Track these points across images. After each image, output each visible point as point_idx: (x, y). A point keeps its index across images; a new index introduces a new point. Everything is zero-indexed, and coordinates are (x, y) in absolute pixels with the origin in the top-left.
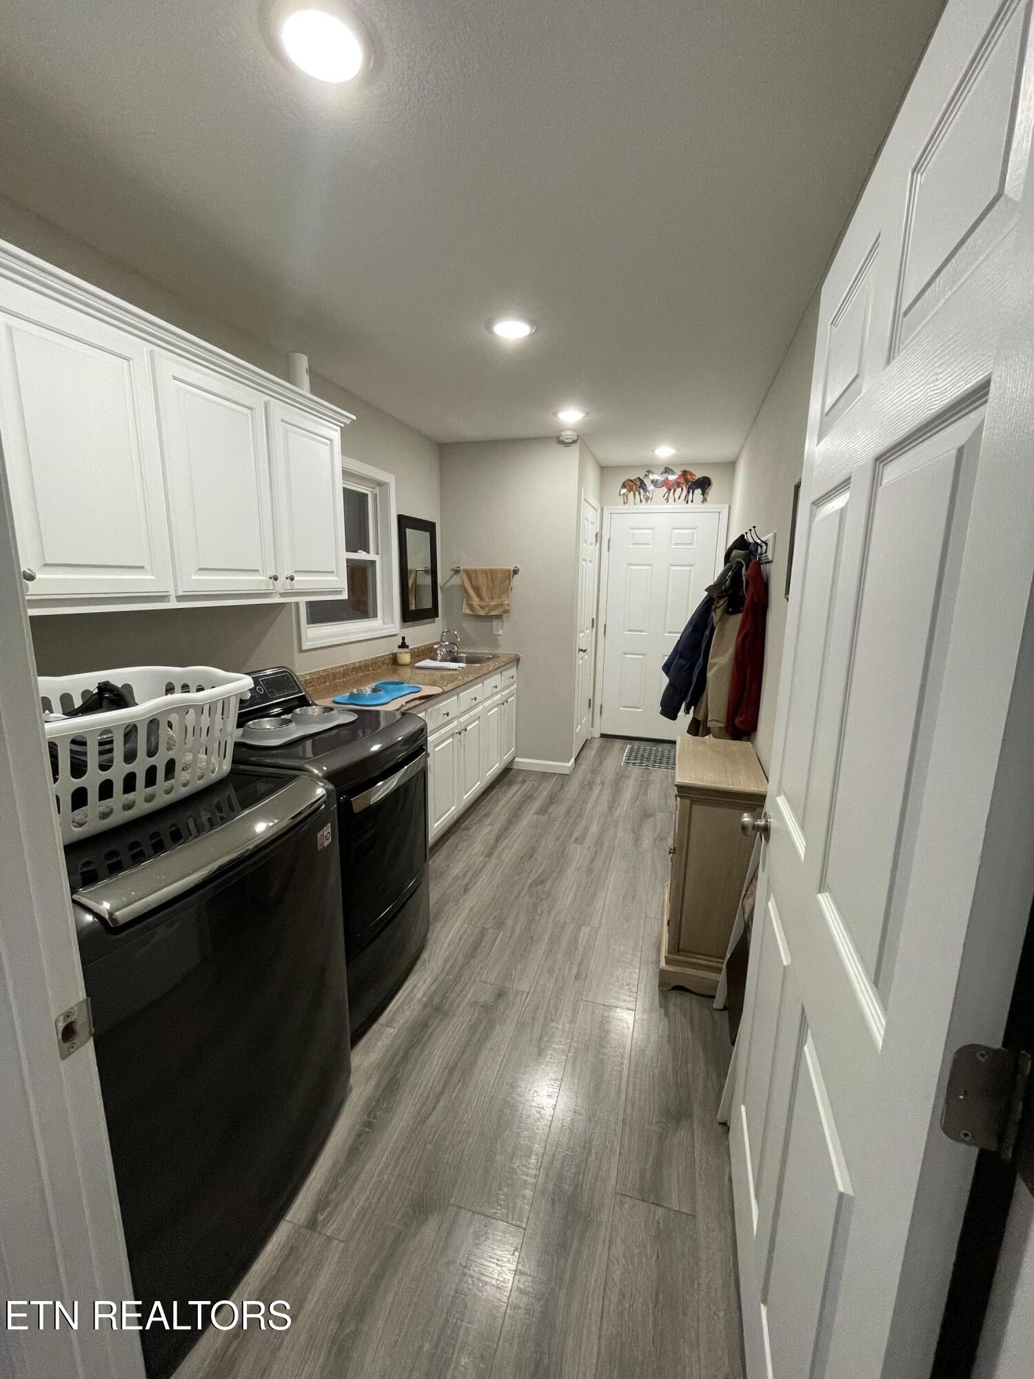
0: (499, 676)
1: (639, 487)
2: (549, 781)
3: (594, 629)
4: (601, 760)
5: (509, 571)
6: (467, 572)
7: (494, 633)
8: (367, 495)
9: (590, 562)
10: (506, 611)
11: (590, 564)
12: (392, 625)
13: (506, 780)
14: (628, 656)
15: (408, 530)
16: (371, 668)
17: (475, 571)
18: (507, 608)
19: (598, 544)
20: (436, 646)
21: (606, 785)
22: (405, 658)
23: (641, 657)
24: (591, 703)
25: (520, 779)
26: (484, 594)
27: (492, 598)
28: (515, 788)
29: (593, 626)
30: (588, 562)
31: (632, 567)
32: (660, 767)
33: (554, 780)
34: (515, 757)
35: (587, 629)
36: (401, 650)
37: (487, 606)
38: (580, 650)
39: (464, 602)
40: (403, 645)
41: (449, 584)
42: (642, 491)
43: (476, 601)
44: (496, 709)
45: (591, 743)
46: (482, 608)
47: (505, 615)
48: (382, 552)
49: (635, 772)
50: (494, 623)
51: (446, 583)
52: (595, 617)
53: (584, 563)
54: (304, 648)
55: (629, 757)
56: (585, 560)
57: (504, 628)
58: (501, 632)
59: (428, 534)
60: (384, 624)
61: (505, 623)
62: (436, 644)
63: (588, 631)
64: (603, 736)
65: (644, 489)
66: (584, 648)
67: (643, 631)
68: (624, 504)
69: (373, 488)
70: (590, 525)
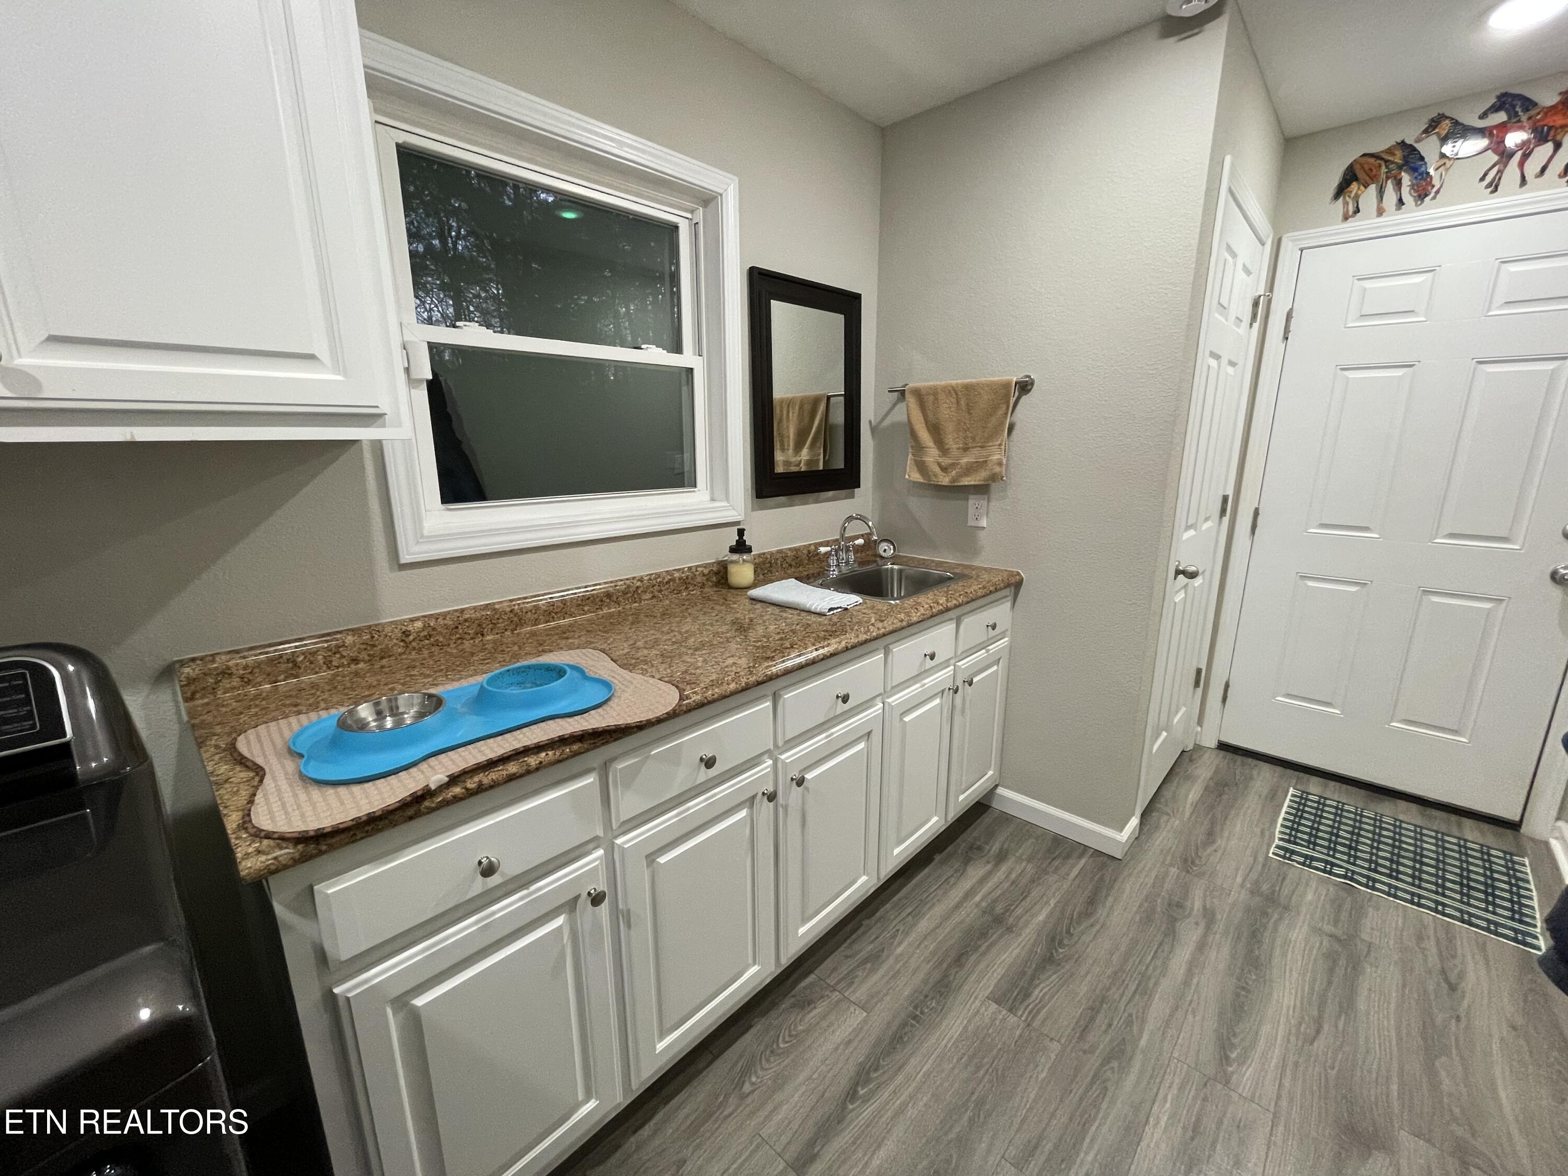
0: (950, 627)
1: (1400, 168)
2: (1064, 870)
3: (1226, 519)
4: (1213, 823)
5: (1007, 385)
6: (918, 394)
7: (971, 523)
8: (676, 228)
9: (1232, 364)
10: (994, 478)
11: (1230, 370)
12: (725, 504)
13: (963, 842)
14: (1311, 583)
15: (777, 306)
16: (648, 596)
17: (934, 392)
18: (997, 469)
19: (1256, 325)
20: (823, 550)
21: (1220, 926)
22: (743, 573)
23: (1353, 589)
24: (1200, 679)
25: (996, 847)
26: (952, 442)
27: (966, 449)
28: (975, 872)
29: (1223, 512)
30: (1224, 361)
31: (1351, 374)
32: (1392, 892)
33: (1076, 871)
34: (996, 786)
35: (1207, 519)
36: (735, 557)
37: (953, 465)
38: (1178, 572)
39: (910, 456)
40: (741, 547)
41: (886, 423)
42: (1406, 179)
43: (932, 455)
44: (937, 701)
45: (1191, 760)
46: (944, 469)
47: (994, 486)
48: (708, 352)
49: (1310, 897)
50: (971, 502)
51: (883, 419)
52: (1230, 492)
53: (1213, 363)
54: (405, 558)
55: (1293, 829)
56: (1216, 357)
57: (991, 514)
58: (984, 523)
59: (840, 318)
60: (713, 500)
61: (992, 504)
62: (827, 544)
63: (1209, 524)
64: (1223, 747)
65: (1414, 170)
66: (1193, 569)
67: (1366, 529)
68: (1346, 218)
69: (692, 212)
70: (1241, 275)
